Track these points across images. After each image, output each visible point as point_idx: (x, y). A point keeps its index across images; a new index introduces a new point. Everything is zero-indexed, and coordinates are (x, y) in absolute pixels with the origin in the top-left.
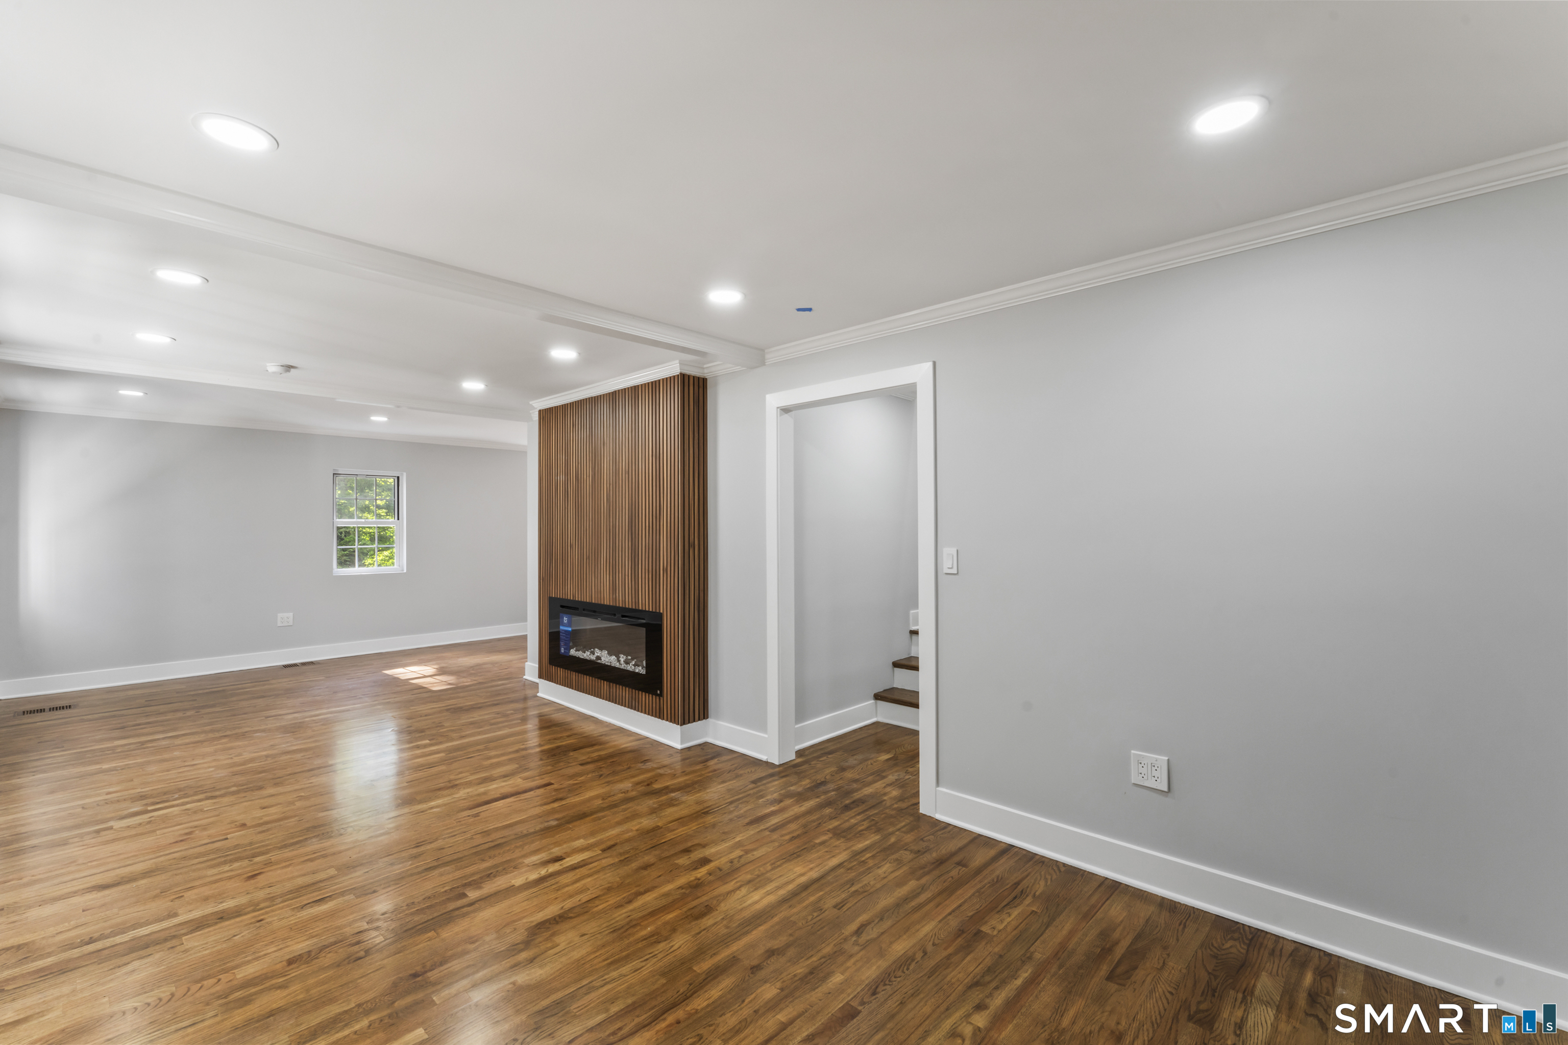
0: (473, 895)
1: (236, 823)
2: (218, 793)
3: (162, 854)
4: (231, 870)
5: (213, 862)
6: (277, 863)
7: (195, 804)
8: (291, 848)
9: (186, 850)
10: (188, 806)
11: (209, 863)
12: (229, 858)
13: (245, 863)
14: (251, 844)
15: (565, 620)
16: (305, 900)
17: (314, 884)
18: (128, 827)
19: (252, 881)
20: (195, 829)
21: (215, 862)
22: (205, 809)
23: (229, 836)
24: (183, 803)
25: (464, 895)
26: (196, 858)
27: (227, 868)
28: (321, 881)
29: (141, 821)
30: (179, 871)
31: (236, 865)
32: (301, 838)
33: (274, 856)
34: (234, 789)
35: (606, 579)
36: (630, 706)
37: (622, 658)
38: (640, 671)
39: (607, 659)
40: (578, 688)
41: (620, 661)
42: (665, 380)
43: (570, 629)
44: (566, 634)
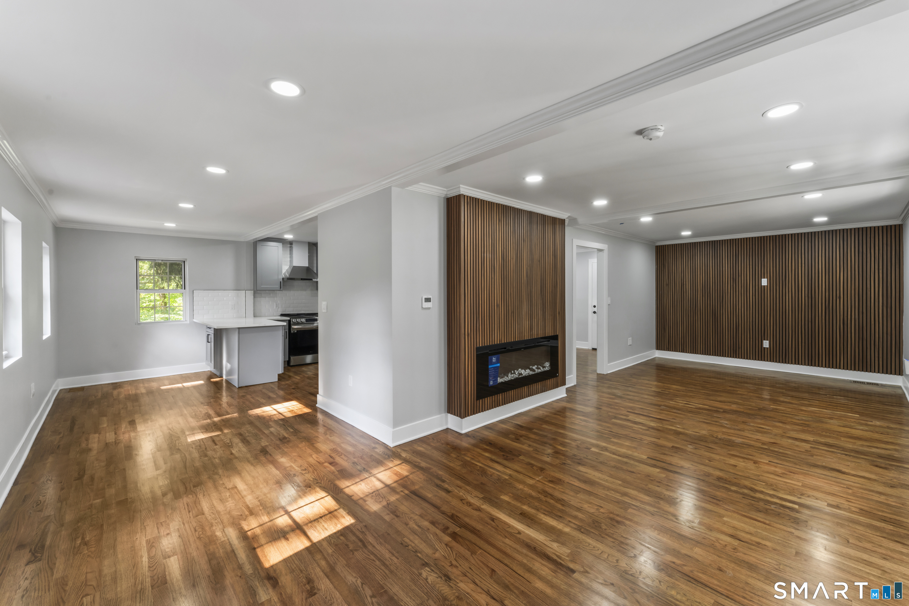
0: (722, 410)
1: (758, 466)
2: (746, 491)
3: (805, 471)
4: (780, 449)
5: (785, 455)
6: (760, 442)
7: (767, 492)
8: (749, 444)
9: (792, 467)
10: (772, 492)
11: (787, 456)
12: (776, 453)
13: (772, 449)
14: (761, 454)
15: (494, 359)
16: (766, 430)
17: (757, 432)
18: (817, 499)
19: (777, 442)
20: (780, 475)
21: (784, 455)
22: (764, 484)
23: (767, 462)
24: (773, 498)
25: (724, 411)
26: (791, 461)
28: (754, 431)
29: (807, 499)
30: (801, 459)
32: (741, 445)
33: (759, 445)
34: (734, 488)
35: (526, 324)
36: (542, 391)
37: (534, 368)
38: (547, 369)
39: (525, 373)
40: (505, 402)
41: (534, 371)
42: (559, 219)
43: (499, 365)
44: (495, 370)
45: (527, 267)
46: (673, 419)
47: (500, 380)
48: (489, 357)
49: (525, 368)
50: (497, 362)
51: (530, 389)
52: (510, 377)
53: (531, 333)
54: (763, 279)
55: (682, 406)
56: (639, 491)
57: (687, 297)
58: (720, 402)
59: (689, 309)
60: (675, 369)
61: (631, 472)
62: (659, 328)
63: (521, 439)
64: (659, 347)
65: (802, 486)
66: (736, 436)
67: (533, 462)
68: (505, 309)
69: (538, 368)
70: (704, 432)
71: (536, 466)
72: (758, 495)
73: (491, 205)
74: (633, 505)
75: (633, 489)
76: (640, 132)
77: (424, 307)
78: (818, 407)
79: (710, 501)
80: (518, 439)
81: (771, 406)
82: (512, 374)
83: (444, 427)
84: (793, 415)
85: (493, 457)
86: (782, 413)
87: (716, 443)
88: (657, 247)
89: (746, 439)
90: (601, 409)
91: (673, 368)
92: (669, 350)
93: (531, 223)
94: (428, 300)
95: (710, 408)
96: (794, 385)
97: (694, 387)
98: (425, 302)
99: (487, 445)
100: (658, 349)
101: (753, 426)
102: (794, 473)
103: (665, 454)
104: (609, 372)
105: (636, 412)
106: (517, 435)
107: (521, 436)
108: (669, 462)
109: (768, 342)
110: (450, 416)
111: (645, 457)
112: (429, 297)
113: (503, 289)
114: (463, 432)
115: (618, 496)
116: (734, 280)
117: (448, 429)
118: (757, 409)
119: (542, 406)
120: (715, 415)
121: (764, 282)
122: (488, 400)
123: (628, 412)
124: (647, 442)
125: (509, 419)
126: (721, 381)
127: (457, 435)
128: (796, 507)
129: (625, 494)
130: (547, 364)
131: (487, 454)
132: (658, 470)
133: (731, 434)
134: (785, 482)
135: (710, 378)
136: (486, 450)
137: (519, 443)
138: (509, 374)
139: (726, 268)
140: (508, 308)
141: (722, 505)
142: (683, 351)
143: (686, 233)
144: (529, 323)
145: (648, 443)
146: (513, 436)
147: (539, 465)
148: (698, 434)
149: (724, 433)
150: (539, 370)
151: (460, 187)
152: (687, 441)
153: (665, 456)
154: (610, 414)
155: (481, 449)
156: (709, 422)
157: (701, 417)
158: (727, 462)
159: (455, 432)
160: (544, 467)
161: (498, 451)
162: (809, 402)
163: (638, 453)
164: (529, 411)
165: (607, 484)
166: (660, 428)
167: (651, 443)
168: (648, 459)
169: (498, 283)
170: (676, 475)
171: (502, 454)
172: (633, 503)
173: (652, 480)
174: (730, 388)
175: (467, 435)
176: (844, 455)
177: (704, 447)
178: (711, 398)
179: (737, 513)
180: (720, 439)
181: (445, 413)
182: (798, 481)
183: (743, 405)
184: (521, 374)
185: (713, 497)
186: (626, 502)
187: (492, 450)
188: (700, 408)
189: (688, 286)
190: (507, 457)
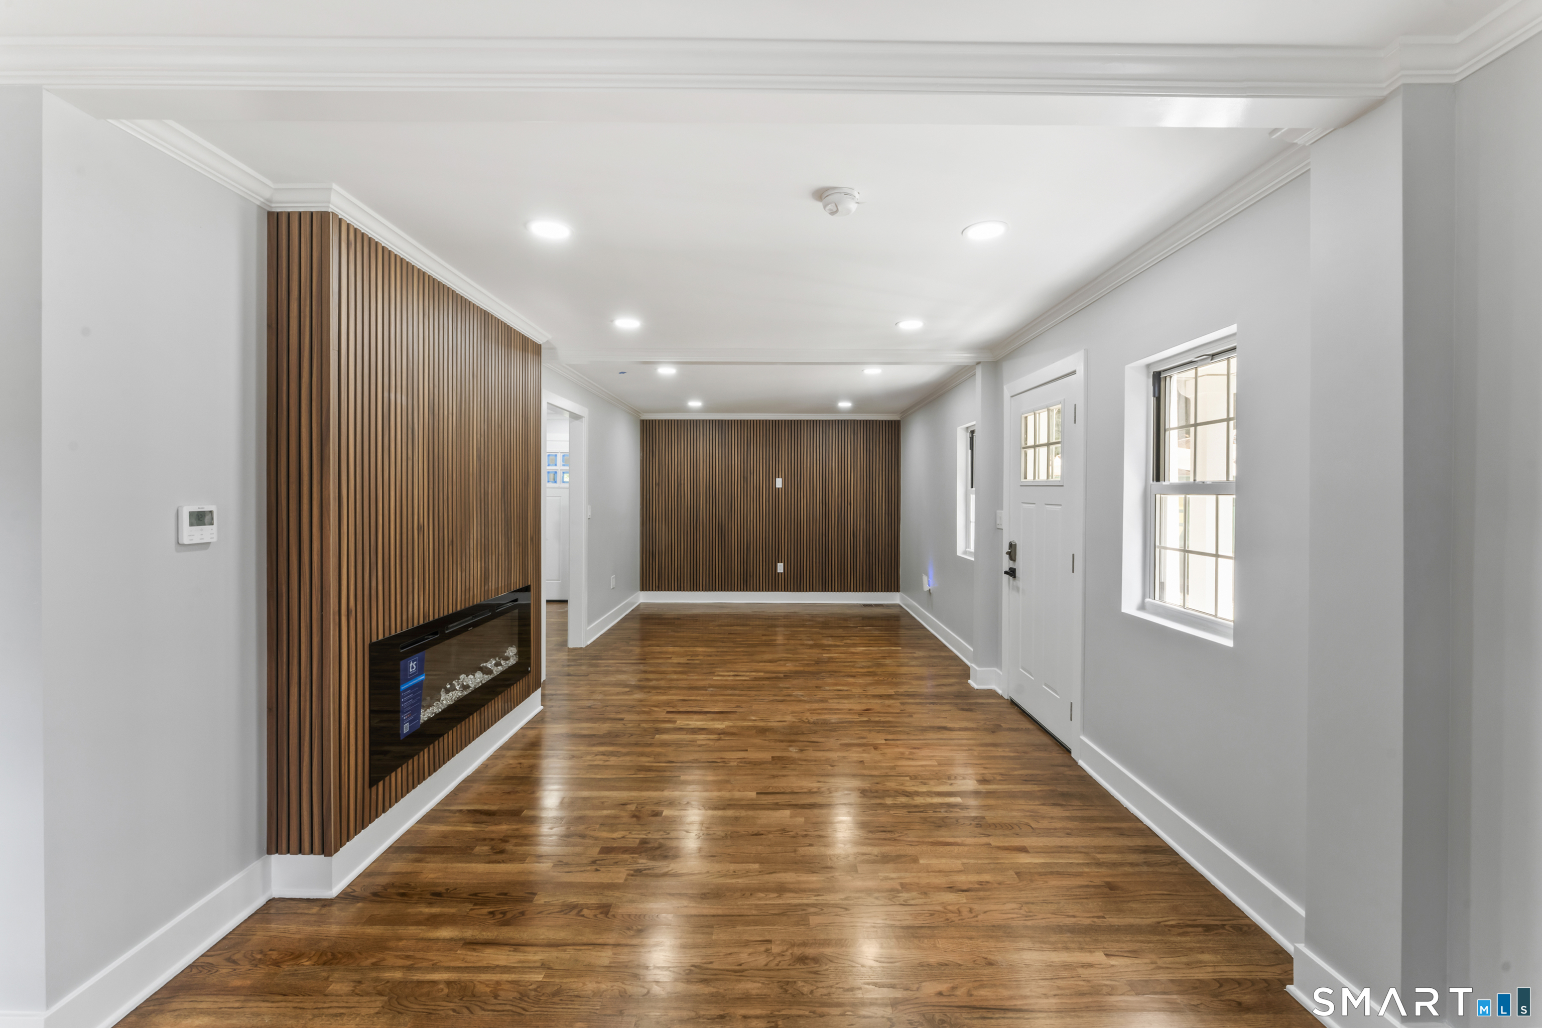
0: (782, 675)
1: (881, 752)
2: (902, 800)
4: (878, 717)
5: (890, 725)
6: (855, 713)
8: (847, 720)
9: (910, 740)
11: (892, 725)
12: (881, 725)
13: (872, 719)
14: (870, 731)
15: (413, 666)
16: (846, 693)
17: (840, 698)
19: (868, 707)
21: (888, 725)
23: (884, 742)
24: (932, 797)
25: (784, 676)
26: (901, 731)
27: (882, 719)
28: (837, 698)
30: (908, 725)
31: (877, 719)
32: (840, 725)
33: (856, 718)
34: (889, 801)
35: (476, 567)
36: (505, 712)
37: (489, 665)
38: (512, 662)
39: (475, 680)
40: (434, 767)
41: (489, 672)
42: (533, 343)
43: (422, 677)
44: (414, 693)
45: (479, 436)
46: (738, 707)
47: (425, 715)
48: (402, 663)
49: (472, 671)
50: (420, 671)
51: (483, 717)
52: (447, 699)
53: (486, 588)
54: (777, 479)
55: (733, 681)
56: (796, 871)
57: (686, 504)
58: (770, 661)
59: (689, 522)
60: (678, 619)
61: (756, 835)
62: (644, 556)
63: (509, 847)
64: (645, 586)
65: (940, 765)
66: (826, 711)
67: (573, 899)
68: (436, 536)
69: (497, 665)
70: (789, 718)
71: (588, 907)
72: (919, 800)
73: (407, 269)
74: (807, 905)
75: (785, 871)
76: (821, 194)
77: (186, 540)
78: (862, 645)
79: (885, 839)
80: (502, 852)
81: (824, 655)
82: (448, 691)
83: (259, 902)
84: (851, 662)
85: (469, 933)
86: (841, 662)
87: (816, 732)
88: (643, 422)
89: (839, 713)
90: (622, 719)
91: (674, 619)
92: (660, 589)
93: (486, 337)
94: (200, 518)
95: (767, 675)
96: (821, 619)
97: (723, 644)
98: (191, 524)
99: (430, 904)
100: (643, 590)
101: (829, 690)
102: (918, 748)
103: (774, 777)
104: (589, 643)
105: (681, 710)
106: (492, 840)
107: (504, 840)
108: (790, 790)
109: (782, 564)
110: (280, 862)
111: (753, 795)
112: (207, 508)
113: (431, 486)
114: (334, 891)
115: (772, 899)
116: (745, 479)
117: (272, 901)
118: (814, 662)
119: (505, 747)
120: (781, 685)
121: (779, 483)
122: (397, 777)
123: (668, 712)
124: (735, 764)
125: (447, 805)
126: (747, 628)
127: (315, 910)
128: (958, 800)
129: (781, 889)
130: (512, 651)
131: (446, 933)
132: (787, 813)
133: (819, 711)
134: (922, 766)
135: (731, 626)
136: (434, 921)
137: (511, 861)
138: (443, 693)
139: (736, 461)
140: (441, 534)
141: (901, 838)
142: (680, 589)
143: (695, 404)
144: (483, 565)
145: (738, 766)
146: (486, 848)
147: (593, 900)
148: (784, 723)
149: (812, 711)
150: (500, 668)
151: (330, 189)
152: (782, 741)
153: (776, 780)
154: (644, 725)
155: (418, 923)
156: (782, 698)
157: (768, 693)
158: (850, 760)
159: (303, 905)
160: (604, 901)
161: (471, 906)
162: (851, 640)
163: (739, 791)
164: (485, 766)
165: (740, 881)
166: (734, 730)
167: (741, 762)
168: (759, 796)
169: (421, 472)
170: (816, 811)
171: (485, 910)
172: (805, 901)
173: (794, 837)
174: (764, 638)
175: (347, 896)
176: (932, 705)
177: (808, 744)
178: (758, 657)
179: (923, 843)
180: (814, 723)
181: (260, 855)
182: (931, 758)
183: (797, 661)
184: (468, 687)
185: (882, 829)
186: (796, 905)
187: (453, 910)
188: (756, 679)
189: (687, 487)
190: (504, 913)
